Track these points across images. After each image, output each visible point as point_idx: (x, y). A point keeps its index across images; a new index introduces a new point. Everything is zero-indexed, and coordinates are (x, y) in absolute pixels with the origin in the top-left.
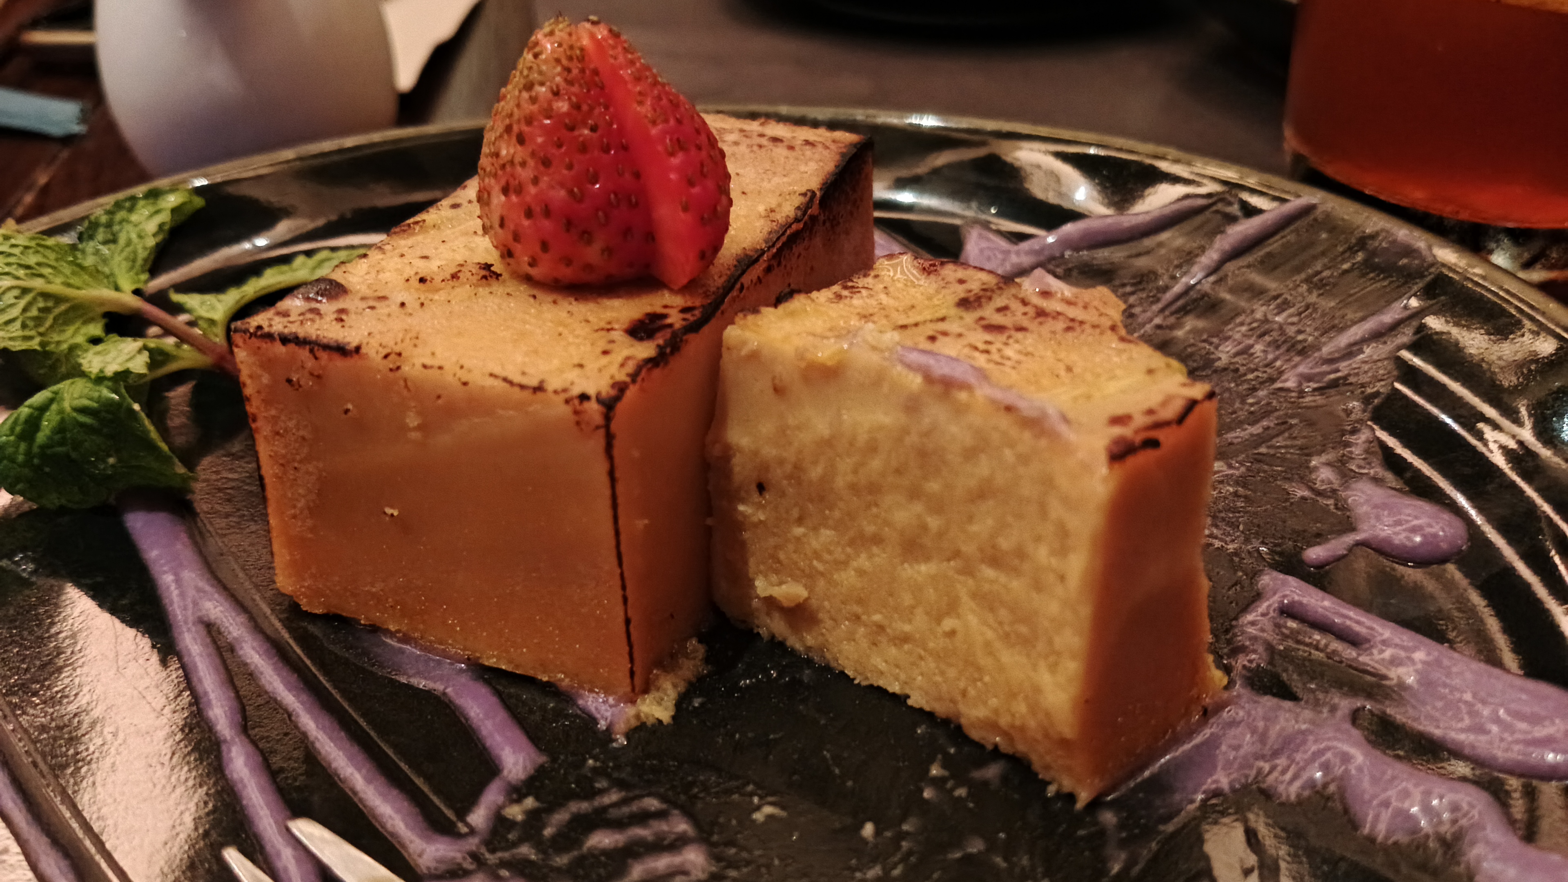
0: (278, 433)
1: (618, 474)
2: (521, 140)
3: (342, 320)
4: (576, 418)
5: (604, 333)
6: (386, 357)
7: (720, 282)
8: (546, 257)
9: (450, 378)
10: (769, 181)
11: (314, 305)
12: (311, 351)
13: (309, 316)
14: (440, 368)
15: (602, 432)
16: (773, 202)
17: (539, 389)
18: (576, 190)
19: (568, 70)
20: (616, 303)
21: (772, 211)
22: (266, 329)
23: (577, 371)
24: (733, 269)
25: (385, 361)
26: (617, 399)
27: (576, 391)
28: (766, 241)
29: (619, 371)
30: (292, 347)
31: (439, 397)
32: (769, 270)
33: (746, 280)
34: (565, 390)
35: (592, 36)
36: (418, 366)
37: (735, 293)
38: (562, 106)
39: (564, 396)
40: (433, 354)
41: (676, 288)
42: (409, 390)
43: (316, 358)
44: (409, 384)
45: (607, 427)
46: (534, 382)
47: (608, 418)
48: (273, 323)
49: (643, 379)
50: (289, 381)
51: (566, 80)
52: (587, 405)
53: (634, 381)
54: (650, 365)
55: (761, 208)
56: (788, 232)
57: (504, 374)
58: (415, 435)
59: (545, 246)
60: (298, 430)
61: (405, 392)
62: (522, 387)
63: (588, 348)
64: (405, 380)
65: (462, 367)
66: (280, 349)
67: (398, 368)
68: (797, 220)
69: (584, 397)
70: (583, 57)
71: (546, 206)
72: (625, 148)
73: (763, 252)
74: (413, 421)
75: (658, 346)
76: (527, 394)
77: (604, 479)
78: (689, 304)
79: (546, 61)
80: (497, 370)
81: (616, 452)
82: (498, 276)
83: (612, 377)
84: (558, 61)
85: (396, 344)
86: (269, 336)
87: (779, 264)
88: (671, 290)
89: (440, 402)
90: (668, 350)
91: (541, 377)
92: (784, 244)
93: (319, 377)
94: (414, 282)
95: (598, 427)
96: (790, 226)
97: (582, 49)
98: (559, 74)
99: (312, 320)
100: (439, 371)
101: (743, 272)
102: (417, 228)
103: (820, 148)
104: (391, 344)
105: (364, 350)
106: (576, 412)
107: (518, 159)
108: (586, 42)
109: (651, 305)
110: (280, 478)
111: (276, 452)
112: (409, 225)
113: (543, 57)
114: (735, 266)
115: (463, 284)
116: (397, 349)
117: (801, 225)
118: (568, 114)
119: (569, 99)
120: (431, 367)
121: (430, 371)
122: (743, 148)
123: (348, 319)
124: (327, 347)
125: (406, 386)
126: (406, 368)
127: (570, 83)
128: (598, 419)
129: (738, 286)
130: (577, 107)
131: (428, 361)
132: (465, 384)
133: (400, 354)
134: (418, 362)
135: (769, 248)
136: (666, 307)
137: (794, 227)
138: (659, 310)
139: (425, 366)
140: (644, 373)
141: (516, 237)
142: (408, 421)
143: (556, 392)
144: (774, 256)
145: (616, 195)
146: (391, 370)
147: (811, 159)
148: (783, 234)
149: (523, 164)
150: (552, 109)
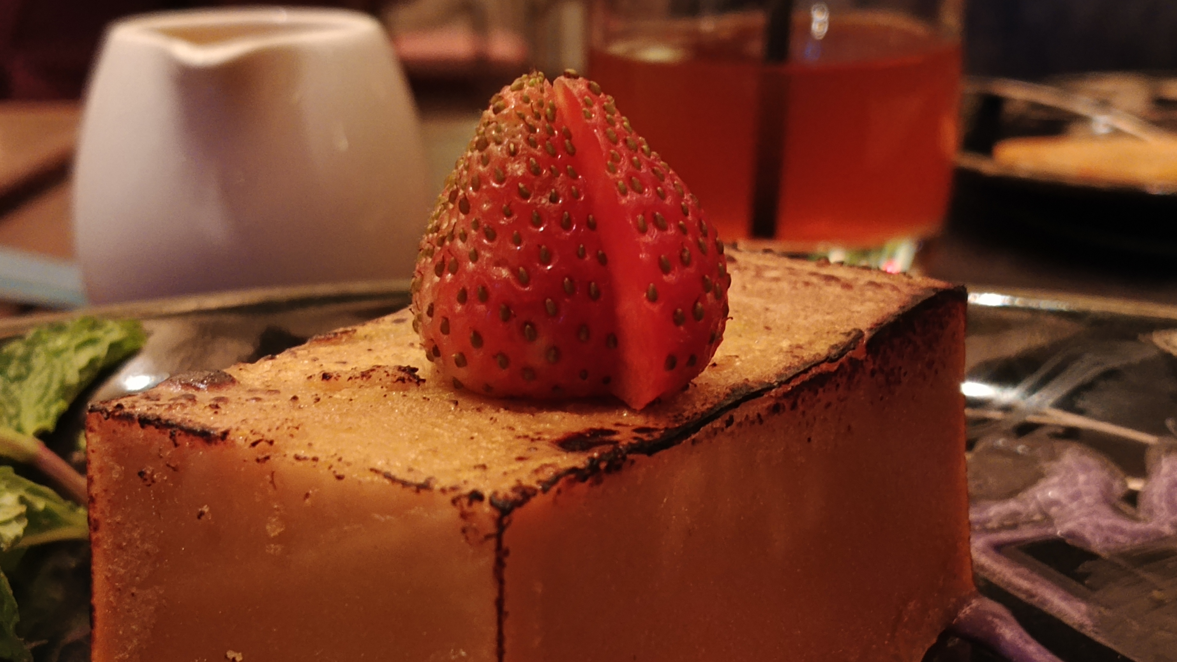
0: (120, 547)
1: (507, 607)
2: (465, 206)
3: (217, 407)
4: (462, 523)
5: (527, 441)
6: (254, 444)
7: (700, 407)
8: (477, 355)
9: (323, 471)
10: (806, 318)
11: (191, 391)
12: (172, 436)
13: (183, 401)
14: (315, 459)
15: (492, 543)
16: (802, 339)
17: (424, 487)
18: (521, 269)
19: (531, 129)
20: (557, 416)
21: (799, 347)
22: (127, 410)
23: (478, 472)
24: (722, 396)
25: (252, 449)
26: (517, 504)
27: (467, 490)
28: (779, 375)
29: (530, 477)
30: (151, 429)
31: (307, 495)
32: (776, 409)
33: (739, 414)
34: (454, 489)
35: (567, 92)
36: (290, 457)
37: (718, 424)
38: (518, 169)
39: (454, 494)
40: (310, 445)
41: (638, 408)
42: (275, 487)
43: (176, 445)
44: (277, 481)
45: (499, 537)
46: (421, 480)
47: (501, 525)
48: (137, 404)
49: (559, 491)
50: (141, 474)
51: (527, 140)
52: (476, 506)
53: (545, 491)
54: (572, 476)
55: (785, 344)
56: (814, 371)
57: (386, 469)
58: (274, 549)
59: (478, 339)
60: (143, 542)
61: (270, 491)
62: (405, 484)
63: (503, 452)
64: (272, 474)
65: (340, 460)
66: (139, 433)
67: (268, 458)
68: (829, 359)
69: (476, 496)
70: (554, 116)
71: (484, 288)
72: (592, 226)
73: (770, 387)
74: (274, 529)
75: (592, 459)
76: (408, 493)
77: (491, 612)
78: (651, 425)
79: (507, 117)
80: (380, 464)
81: (507, 575)
82: (420, 381)
83: (518, 481)
84: (522, 117)
85: (269, 430)
86: (129, 417)
87: (794, 406)
88: (633, 411)
89: (308, 501)
90: (603, 465)
91: (430, 474)
92: (804, 383)
93: (175, 469)
94: (317, 380)
95: (488, 537)
96: (817, 364)
97: (554, 109)
98: (521, 132)
99: (183, 406)
100: (314, 463)
101: (736, 405)
102: (345, 337)
103: (887, 291)
104: (264, 431)
105: (231, 437)
106: (464, 516)
107: (459, 230)
108: (560, 99)
109: (601, 422)
110: (115, 608)
111: (114, 573)
112: (336, 334)
113: (505, 112)
114: (727, 395)
115: (374, 385)
116: (270, 436)
117: (834, 367)
118: (523, 179)
119: (528, 161)
120: (305, 459)
121: (300, 464)
122: (784, 285)
123: (224, 408)
124: (190, 432)
125: (272, 482)
126: (275, 460)
127: (533, 144)
128: (491, 528)
129: (726, 417)
130: (534, 171)
131: (302, 453)
132: (340, 478)
133: (271, 443)
134: (291, 454)
135: (780, 384)
136: (618, 424)
137: (824, 366)
138: (608, 426)
139: (297, 458)
140: (561, 483)
141: (445, 328)
142: (268, 527)
143: (443, 491)
144: (786, 395)
145: (571, 280)
146: (258, 460)
147: (870, 300)
148: (805, 371)
149: (464, 237)
150: (505, 172)
